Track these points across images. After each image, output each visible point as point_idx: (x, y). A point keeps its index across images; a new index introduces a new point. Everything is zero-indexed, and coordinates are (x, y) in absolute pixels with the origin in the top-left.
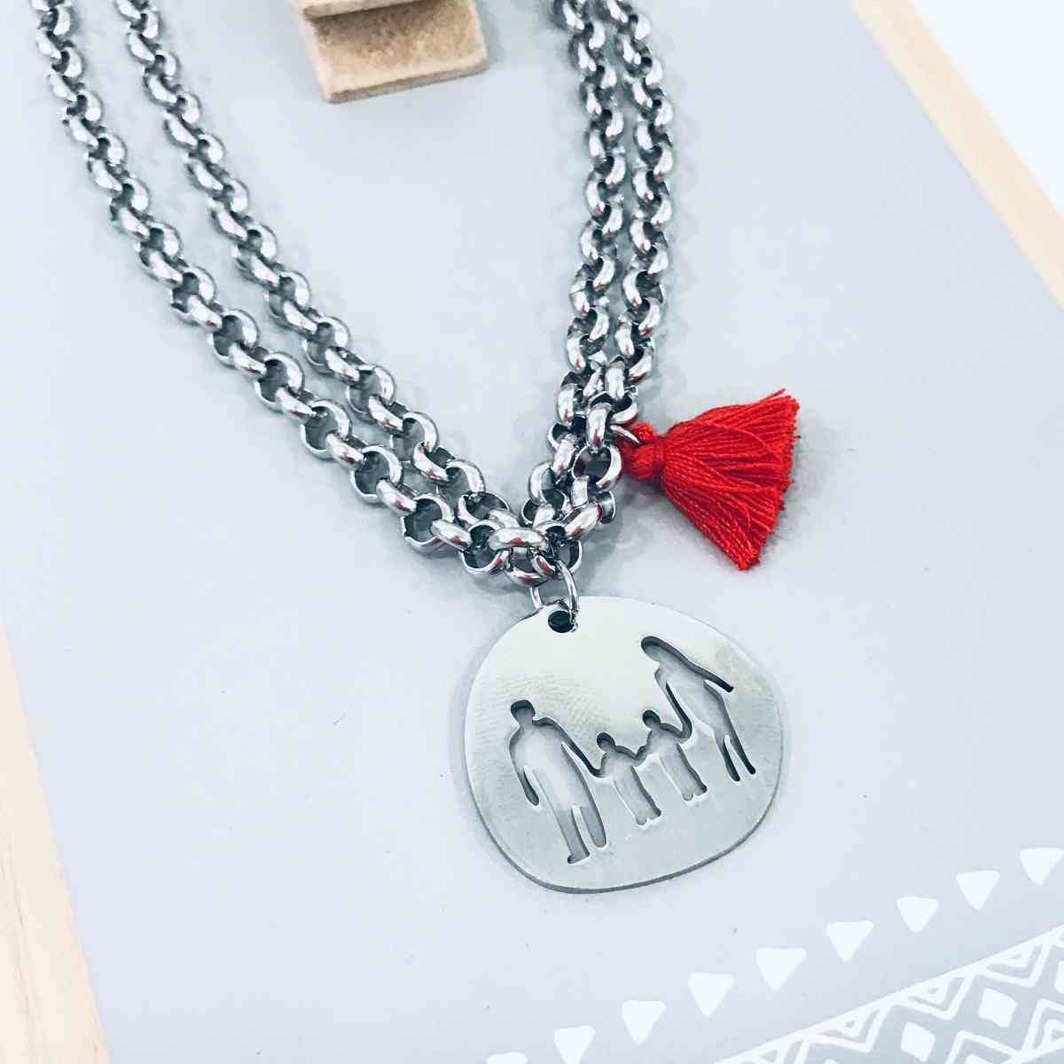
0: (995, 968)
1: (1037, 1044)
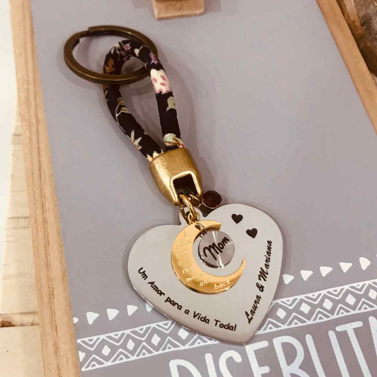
0: (306, 297)
1: (314, 320)
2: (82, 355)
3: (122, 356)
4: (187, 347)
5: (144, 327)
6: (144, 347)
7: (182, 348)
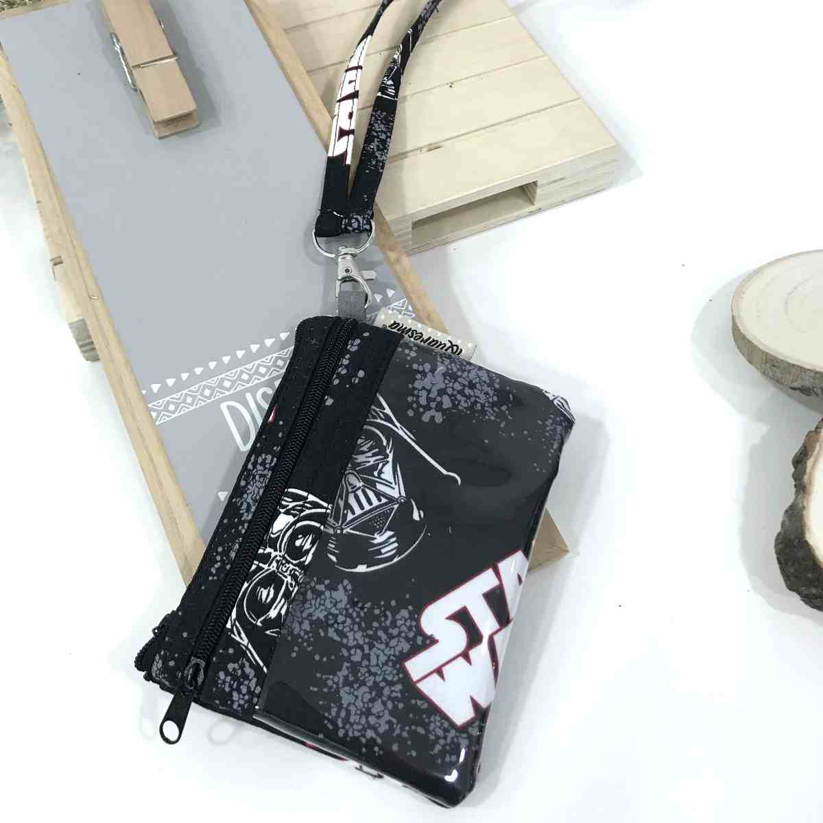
2: (154, 414)
3: (184, 408)
4: (231, 392)
5: (197, 386)
6: (199, 399)
7: (227, 393)
